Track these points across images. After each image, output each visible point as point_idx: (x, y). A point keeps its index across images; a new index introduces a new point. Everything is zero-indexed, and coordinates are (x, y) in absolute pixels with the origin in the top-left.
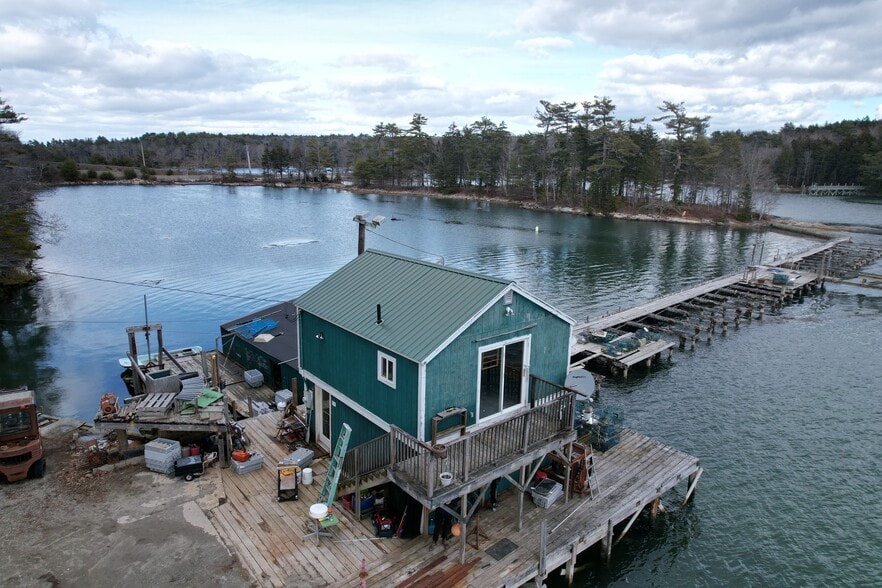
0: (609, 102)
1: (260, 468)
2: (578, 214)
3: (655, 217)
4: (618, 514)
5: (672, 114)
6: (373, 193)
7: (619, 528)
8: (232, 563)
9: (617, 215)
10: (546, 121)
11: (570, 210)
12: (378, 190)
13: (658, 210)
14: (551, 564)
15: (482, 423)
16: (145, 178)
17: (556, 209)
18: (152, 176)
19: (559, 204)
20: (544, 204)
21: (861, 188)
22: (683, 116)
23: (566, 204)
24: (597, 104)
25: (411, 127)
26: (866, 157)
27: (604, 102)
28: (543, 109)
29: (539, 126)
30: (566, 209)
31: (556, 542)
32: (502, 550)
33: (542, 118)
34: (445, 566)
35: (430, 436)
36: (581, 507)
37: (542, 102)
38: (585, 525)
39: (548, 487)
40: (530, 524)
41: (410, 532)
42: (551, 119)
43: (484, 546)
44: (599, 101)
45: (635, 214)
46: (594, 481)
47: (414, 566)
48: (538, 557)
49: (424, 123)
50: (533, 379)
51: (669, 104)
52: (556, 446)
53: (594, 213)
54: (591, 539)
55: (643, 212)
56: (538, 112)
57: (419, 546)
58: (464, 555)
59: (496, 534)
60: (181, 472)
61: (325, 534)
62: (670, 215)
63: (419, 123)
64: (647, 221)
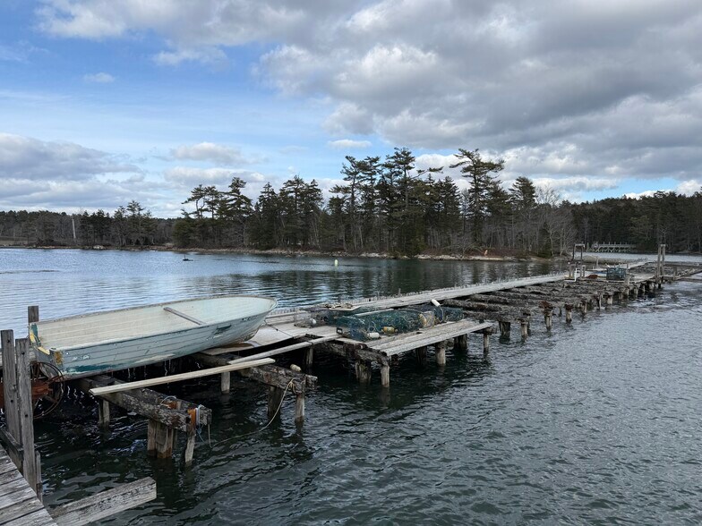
0: (409, 153)
2: (384, 258)
3: (458, 257)
5: (468, 159)
9: (421, 257)
10: (351, 175)
11: (377, 255)
13: (460, 251)
17: (363, 255)
19: (367, 251)
20: (352, 251)
21: (633, 246)
22: (479, 161)
23: (373, 250)
24: (398, 156)
25: (230, 190)
26: (634, 220)
27: (403, 153)
28: (349, 165)
29: (345, 179)
30: (373, 255)
33: (347, 172)
37: (347, 157)
42: (356, 173)
44: (400, 153)
45: (438, 255)
49: (242, 187)
51: (465, 152)
55: (445, 253)
56: (344, 167)
62: (473, 255)
63: (238, 186)
64: (451, 260)
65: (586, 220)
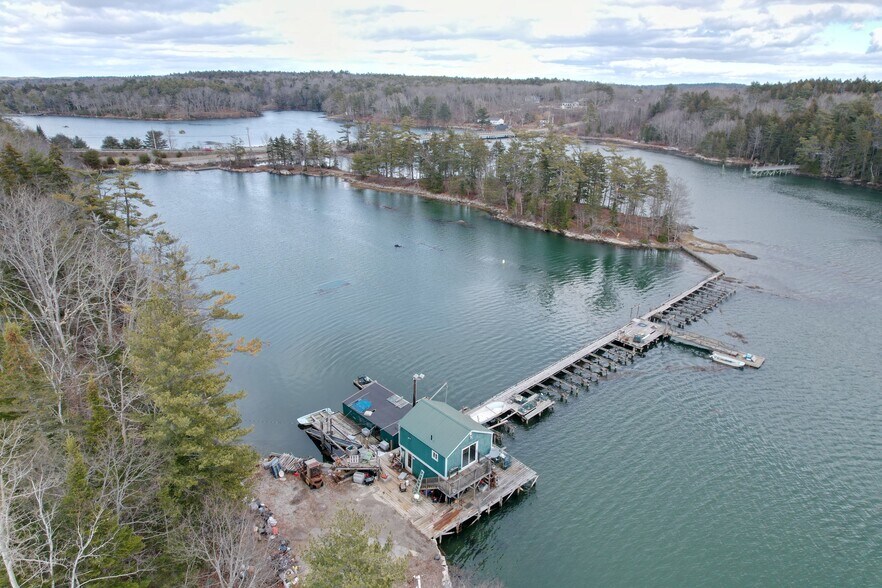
1: (390, 480)
2: (539, 229)
3: (597, 237)
4: (504, 494)
6: (370, 188)
7: (505, 498)
8: (395, 512)
11: (533, 225)
12: (374, 185)
13: (599, 231)
14: (482, 509)
15: (463, 469)
16: (158, 162)
17: (523, 222)
18: (164, 160)
19: (524, 219)
20: (513, 217)
23: (530, 219)
26: (802, 140)
30: (530, 223)
31: (484, 503)
32: (469, 506)
34: (453, 511)
35: (448, 475)
36: (494, 491)
38: (493, 498)
39: (484, 485)
40: (477, 497)
41: (443, 501)
43: (464, 505)
45: (582, 234)
46: (499, 482)
47: (445, 511)
48: (478, 508)
50: (479, 454)
52: (485, 476)
53: (551, 229)
54: (495, 502)
55: (588, 232)
57: (445, 505)
58: (458, 508)
59: (467, 501)
60: (367, 484)
61: (418, 503)
62: (608, 236)
64: (591, 242)
65: (758, 130)
